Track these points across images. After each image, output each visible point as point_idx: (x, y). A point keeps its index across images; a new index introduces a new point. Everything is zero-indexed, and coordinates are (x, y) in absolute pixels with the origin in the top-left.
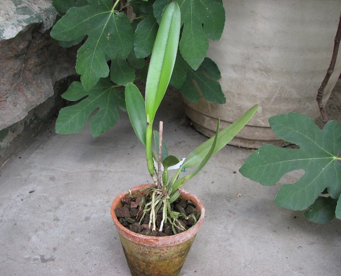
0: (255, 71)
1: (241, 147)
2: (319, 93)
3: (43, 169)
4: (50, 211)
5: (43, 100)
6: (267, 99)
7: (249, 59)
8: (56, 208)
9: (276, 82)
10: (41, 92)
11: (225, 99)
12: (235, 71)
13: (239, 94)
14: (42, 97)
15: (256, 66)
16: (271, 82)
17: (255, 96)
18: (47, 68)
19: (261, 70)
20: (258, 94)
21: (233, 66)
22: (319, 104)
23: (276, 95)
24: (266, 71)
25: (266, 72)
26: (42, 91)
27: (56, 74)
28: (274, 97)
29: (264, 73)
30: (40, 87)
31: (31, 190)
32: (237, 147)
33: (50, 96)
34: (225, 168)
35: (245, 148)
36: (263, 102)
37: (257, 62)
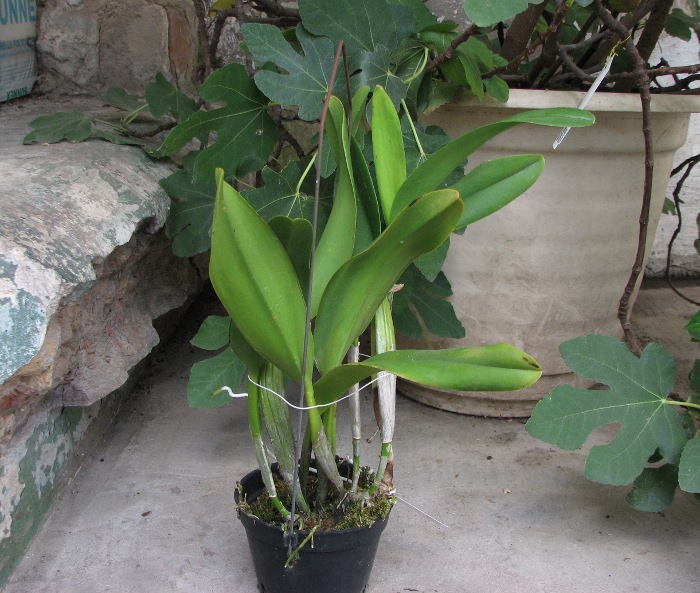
0: (508, 280)
1: (490, 418)
2: (621, 305)
3: (152, 477)
4: (192, 540)
5: (146, 352)
6: (532, 327)
7: (497, 261)
8: (202, 535)
9: (544, 296)
10: (140, 338)
11: (463, 330)
12: (475, 283)
13: (484, 322)
14: (143, 346)
15: (511, 271)
16: (537, 296)
17: (510, 324)
18: (139, 296)
19: (519, 279)
20: (515, 318)
21: (471, 274)
22: (622, 323)
23: (545, 318)
24: (527, 278)
25: (527, 281)
26: (141, 335)
27: (152, 306)
28: (543, 322)
29: (524, 283)
30: (137, 331)
31: (143, 511)
32: (482, 417)
33: (155, 344)
34: (472, 452)
35: (496, 418)
36: (524, 333)
37: (512, 265)
